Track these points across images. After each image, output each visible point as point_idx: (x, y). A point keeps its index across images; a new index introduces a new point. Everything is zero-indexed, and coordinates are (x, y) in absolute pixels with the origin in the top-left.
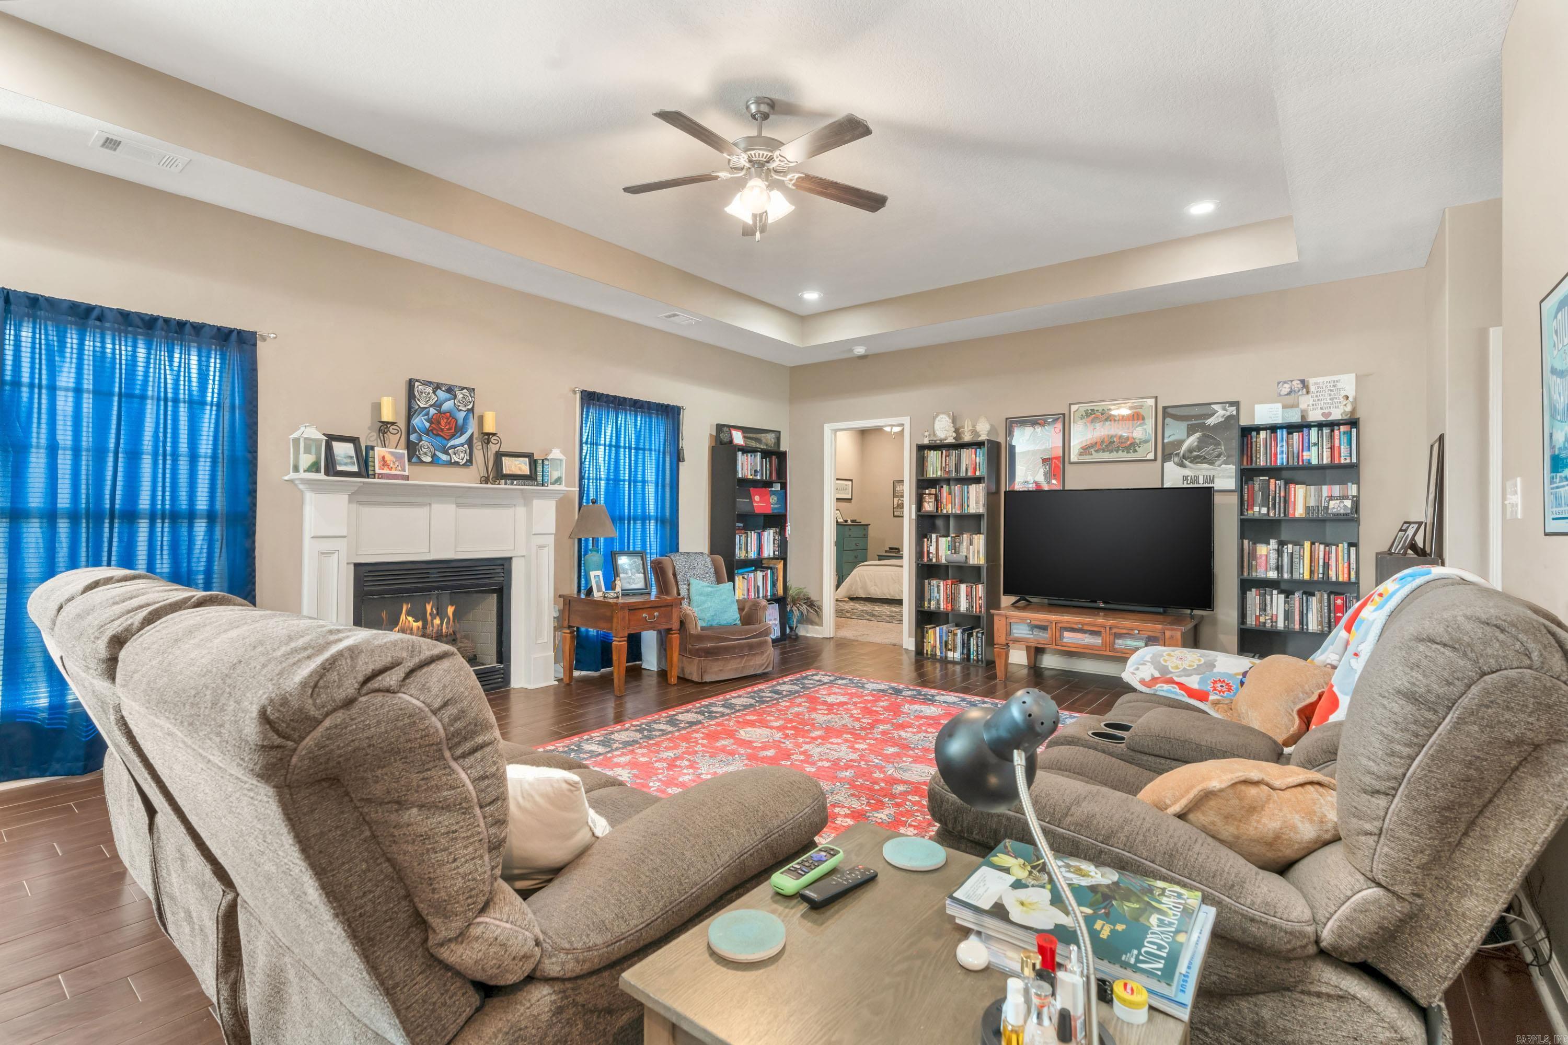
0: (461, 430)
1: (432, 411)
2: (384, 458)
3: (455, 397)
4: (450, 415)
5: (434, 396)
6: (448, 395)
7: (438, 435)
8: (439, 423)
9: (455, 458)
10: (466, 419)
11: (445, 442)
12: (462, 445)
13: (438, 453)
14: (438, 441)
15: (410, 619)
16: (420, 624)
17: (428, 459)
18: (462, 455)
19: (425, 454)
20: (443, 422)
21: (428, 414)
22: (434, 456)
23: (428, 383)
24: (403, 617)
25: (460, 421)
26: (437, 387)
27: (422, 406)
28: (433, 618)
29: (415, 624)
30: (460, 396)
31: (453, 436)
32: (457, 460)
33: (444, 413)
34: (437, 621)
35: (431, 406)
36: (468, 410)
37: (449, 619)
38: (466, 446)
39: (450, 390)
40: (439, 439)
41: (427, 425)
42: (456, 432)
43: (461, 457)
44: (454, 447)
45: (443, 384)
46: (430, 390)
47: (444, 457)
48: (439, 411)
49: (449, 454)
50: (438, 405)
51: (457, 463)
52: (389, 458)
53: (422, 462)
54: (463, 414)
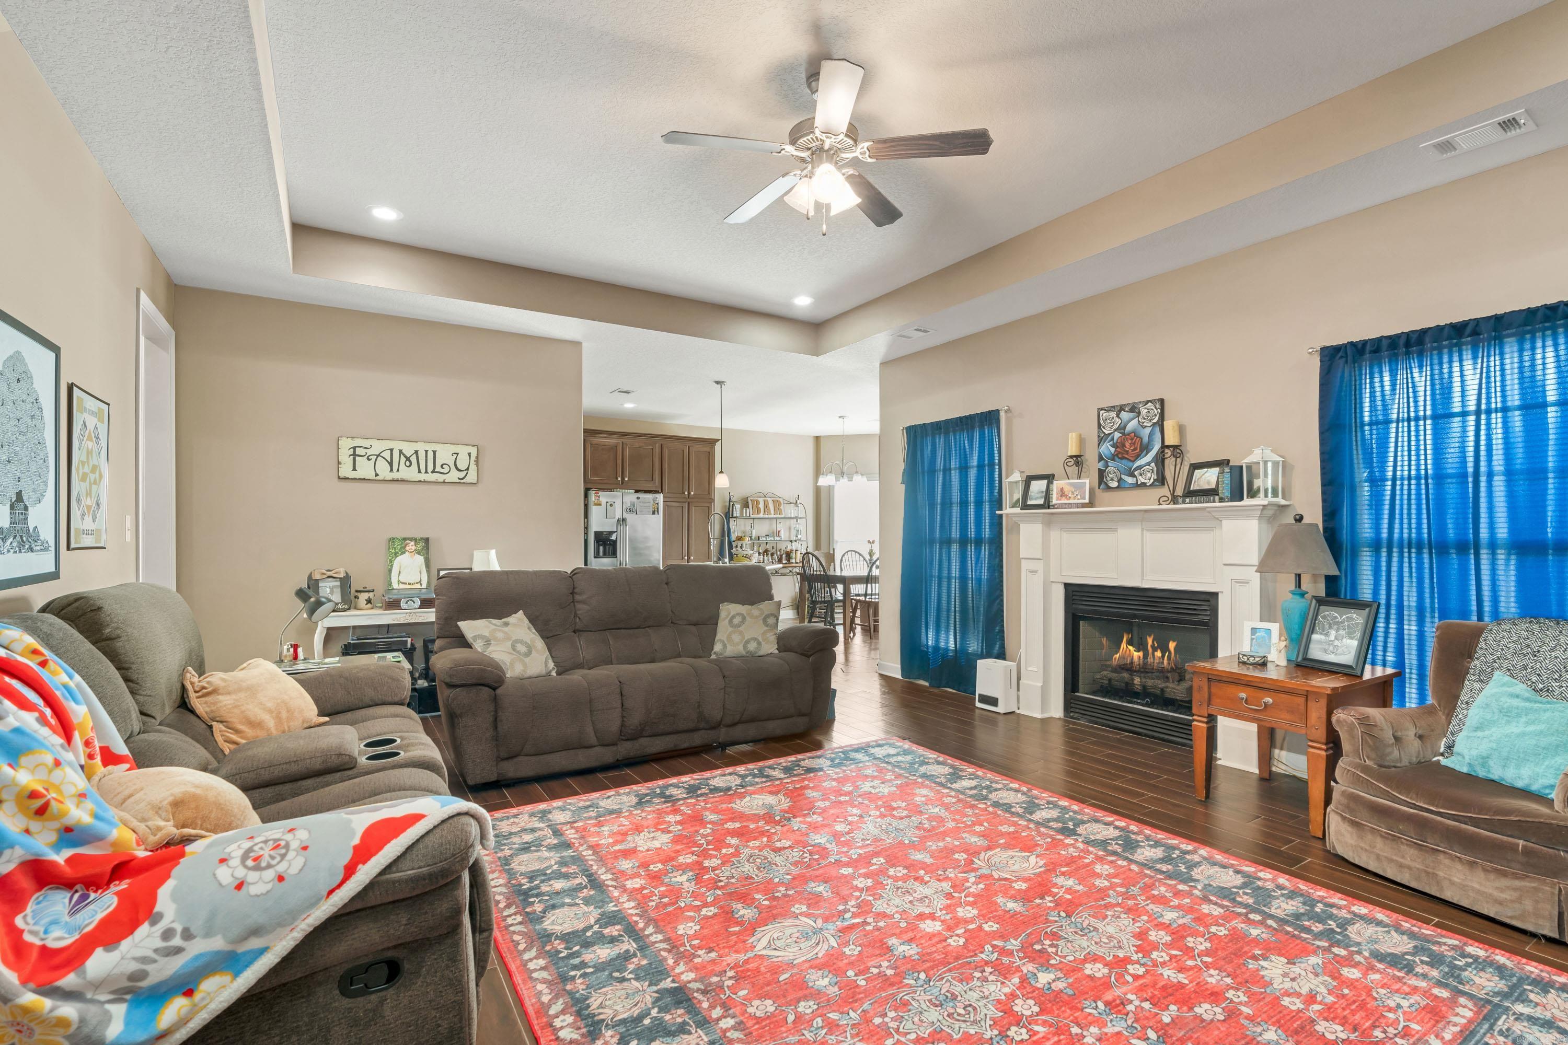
0: (1146, 449)
1: (1117, 435)
2: (1062, 489)
3: (1139, 413)
4: (1135, 435)
5: (1117, 420)
6: (1132, 415)
7: (1123, 458)
8: (1124, 445)
9: (1141, 480)
10: (1151, 435)
11: (1131, 464)
12: (1148, 464)
13: (1123, 477)
14: (1124, 464)
15: (1131, 648)
16: (1141, 654)
17: (1114, 484)
18: (1149, 475)
19: (1112, 479)
20: (1127, 444)
21: (1113, 439)
22: (1120, 480)
23: (1110, 409)
24: (1124, 645)
25: (1146, 439)
26: (1121, 408)
27: (1107, 432)
28: (1155, 650)
29: (1136, 654)
30: (1144, 411)
31: (1138, 457)
32: (1143, 481)
33: (1129, 434)
34: (1158, 654)
35: (1115, 430)
36: (1154, 424)
37: (1170, 653)
38: (1153, 464)
39: (1134, 409)
40: (1124, 462)
41: (1113, 450)
42: (1142, 451)
43: (1149, 477)
44: (1139, 468)
45: (1126, 405)
46: (1114, 414)
47: (1130, 480)
48: (1124, 434)
49: (1135, 476)
50: (1122, 428)
51: (1143, 485)
52: (1067, 489)
53: (1109, 488)
54: (1148, 430)
